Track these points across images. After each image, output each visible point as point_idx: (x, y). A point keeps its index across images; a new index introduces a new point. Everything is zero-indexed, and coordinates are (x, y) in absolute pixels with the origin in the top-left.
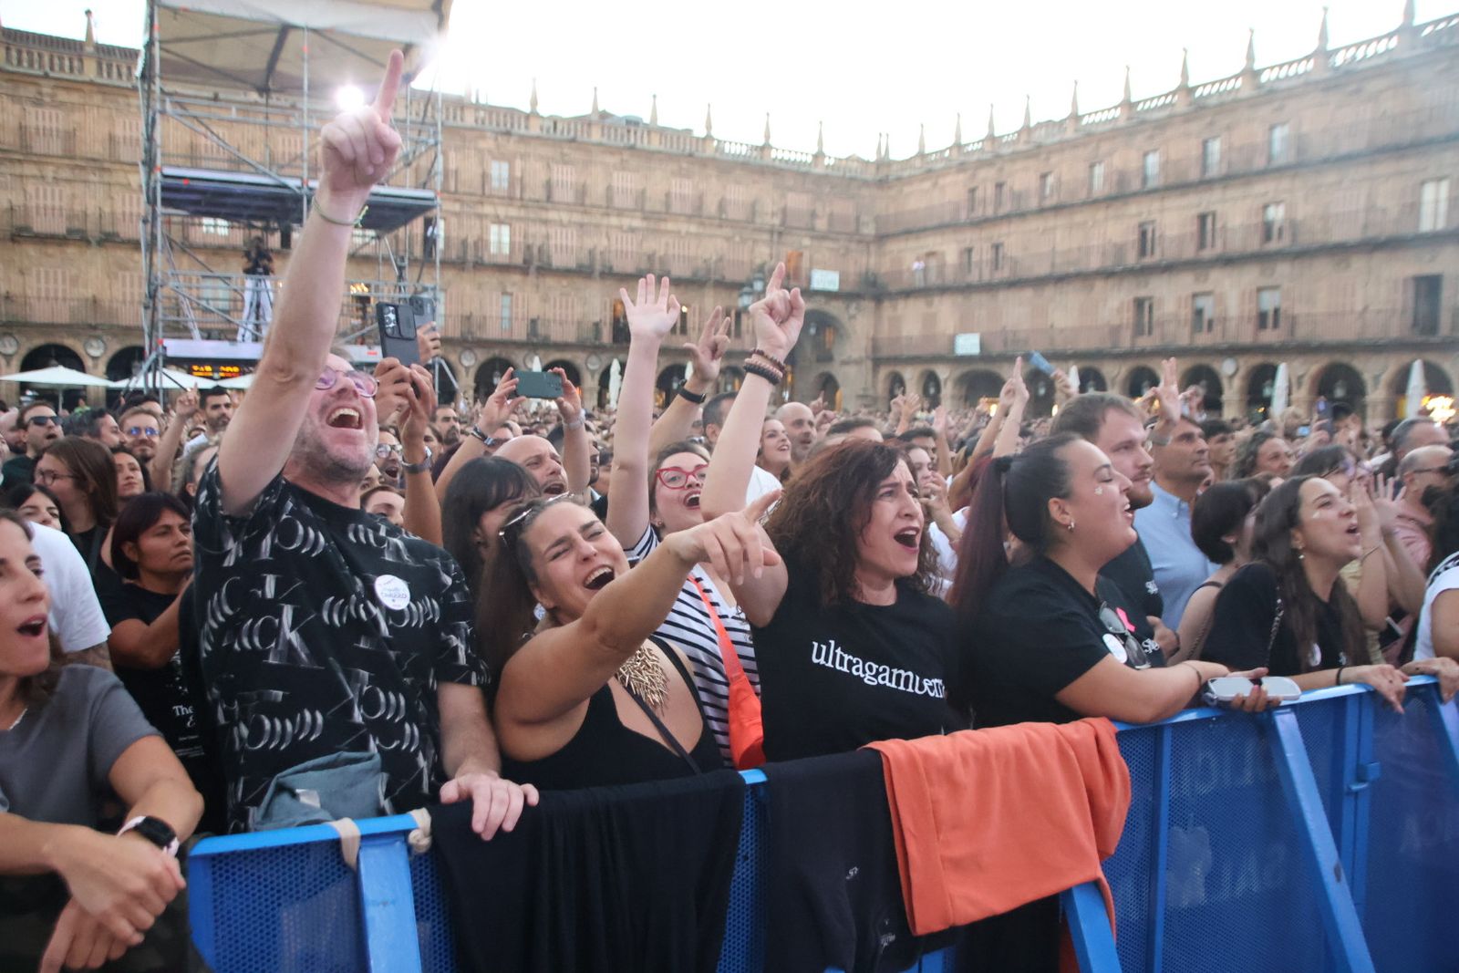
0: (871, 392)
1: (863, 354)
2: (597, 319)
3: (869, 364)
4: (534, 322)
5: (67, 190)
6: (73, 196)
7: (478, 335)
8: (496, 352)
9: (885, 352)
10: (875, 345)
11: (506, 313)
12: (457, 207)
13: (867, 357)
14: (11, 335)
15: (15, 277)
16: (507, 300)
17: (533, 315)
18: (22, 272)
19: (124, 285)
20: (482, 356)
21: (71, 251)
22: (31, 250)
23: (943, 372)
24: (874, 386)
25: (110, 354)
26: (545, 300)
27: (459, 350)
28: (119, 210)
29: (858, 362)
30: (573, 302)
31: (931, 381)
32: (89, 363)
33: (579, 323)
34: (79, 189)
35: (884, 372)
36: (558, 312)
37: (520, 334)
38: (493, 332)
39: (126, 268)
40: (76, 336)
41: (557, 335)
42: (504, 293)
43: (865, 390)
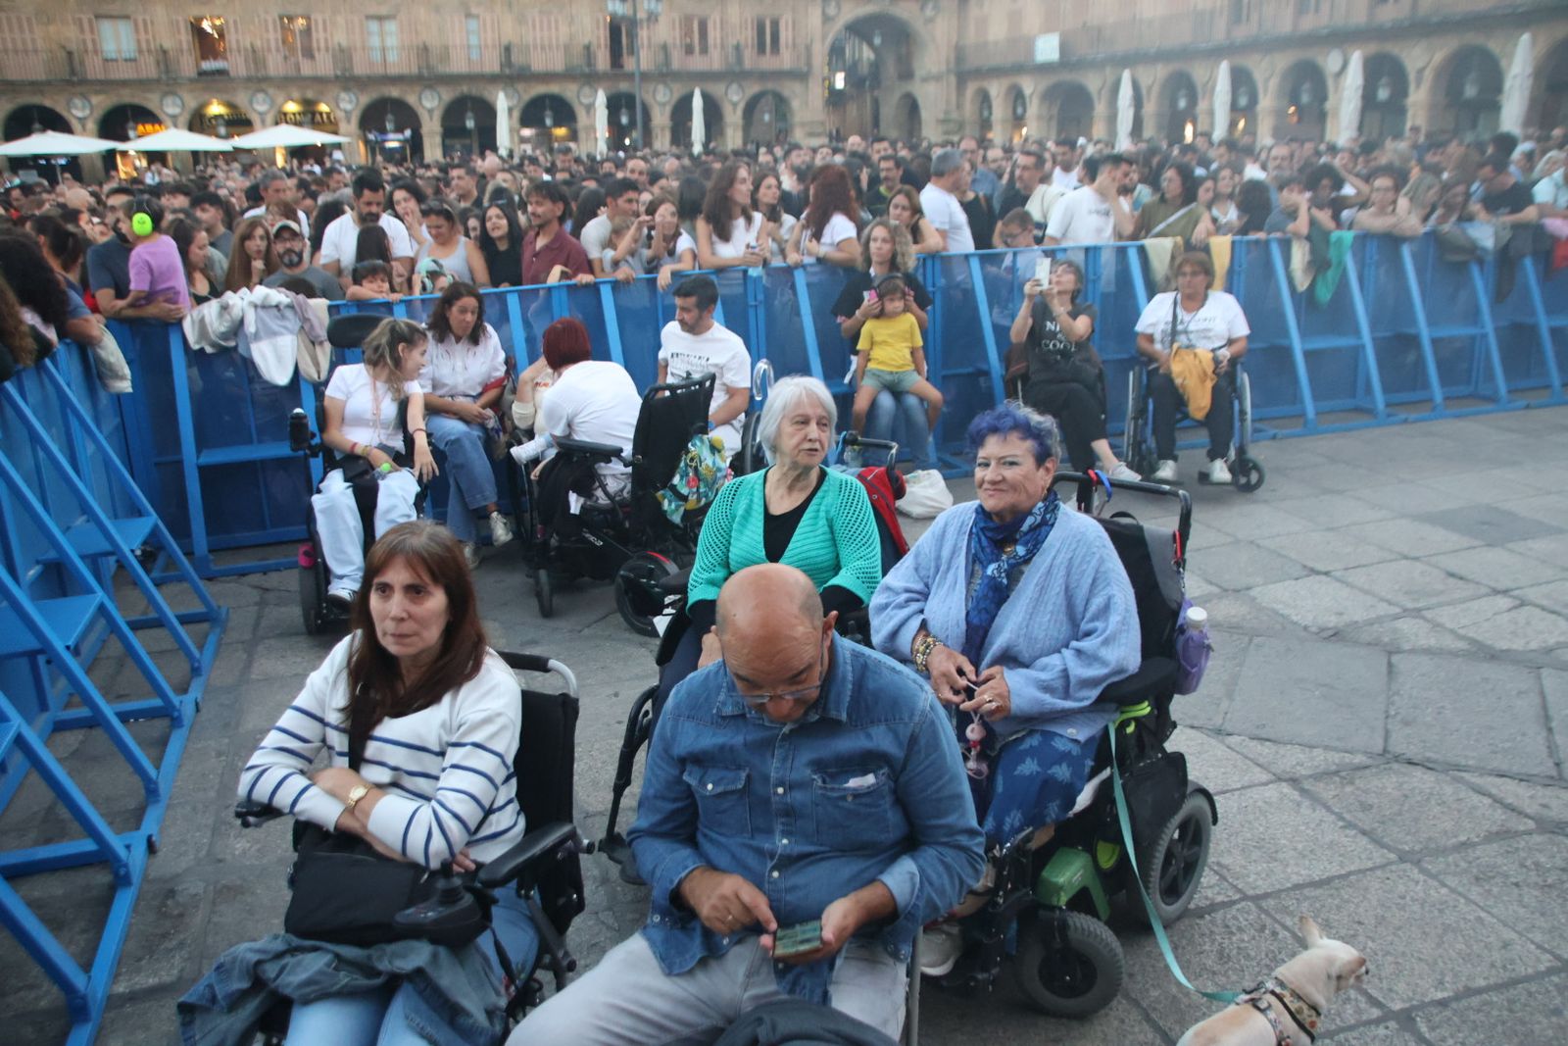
0: (954, 115)
1: (943, 68)
2: (586, 42)
3: (953, 79)
4: (508, 49)
7: (442, 69)
8: (465, 89)
10: (960, 53)
11: (474, 41)
13: (949, 71)
16: (473, 24)
17: (505, 42)
20: (448, 95)
23: (1028, 86)
24: (959, 106)
26: (521, 20)
27: (417, 89)
29: (937, 78)
30: (557, 22)
31: (1017, 97)
33: (567, 48)
35: (970, 90)
36: (538, 36)
37: (492, 65)
38: (458, 65)
41: (538, 64)
42: (468, 15)
43: (947, 112)
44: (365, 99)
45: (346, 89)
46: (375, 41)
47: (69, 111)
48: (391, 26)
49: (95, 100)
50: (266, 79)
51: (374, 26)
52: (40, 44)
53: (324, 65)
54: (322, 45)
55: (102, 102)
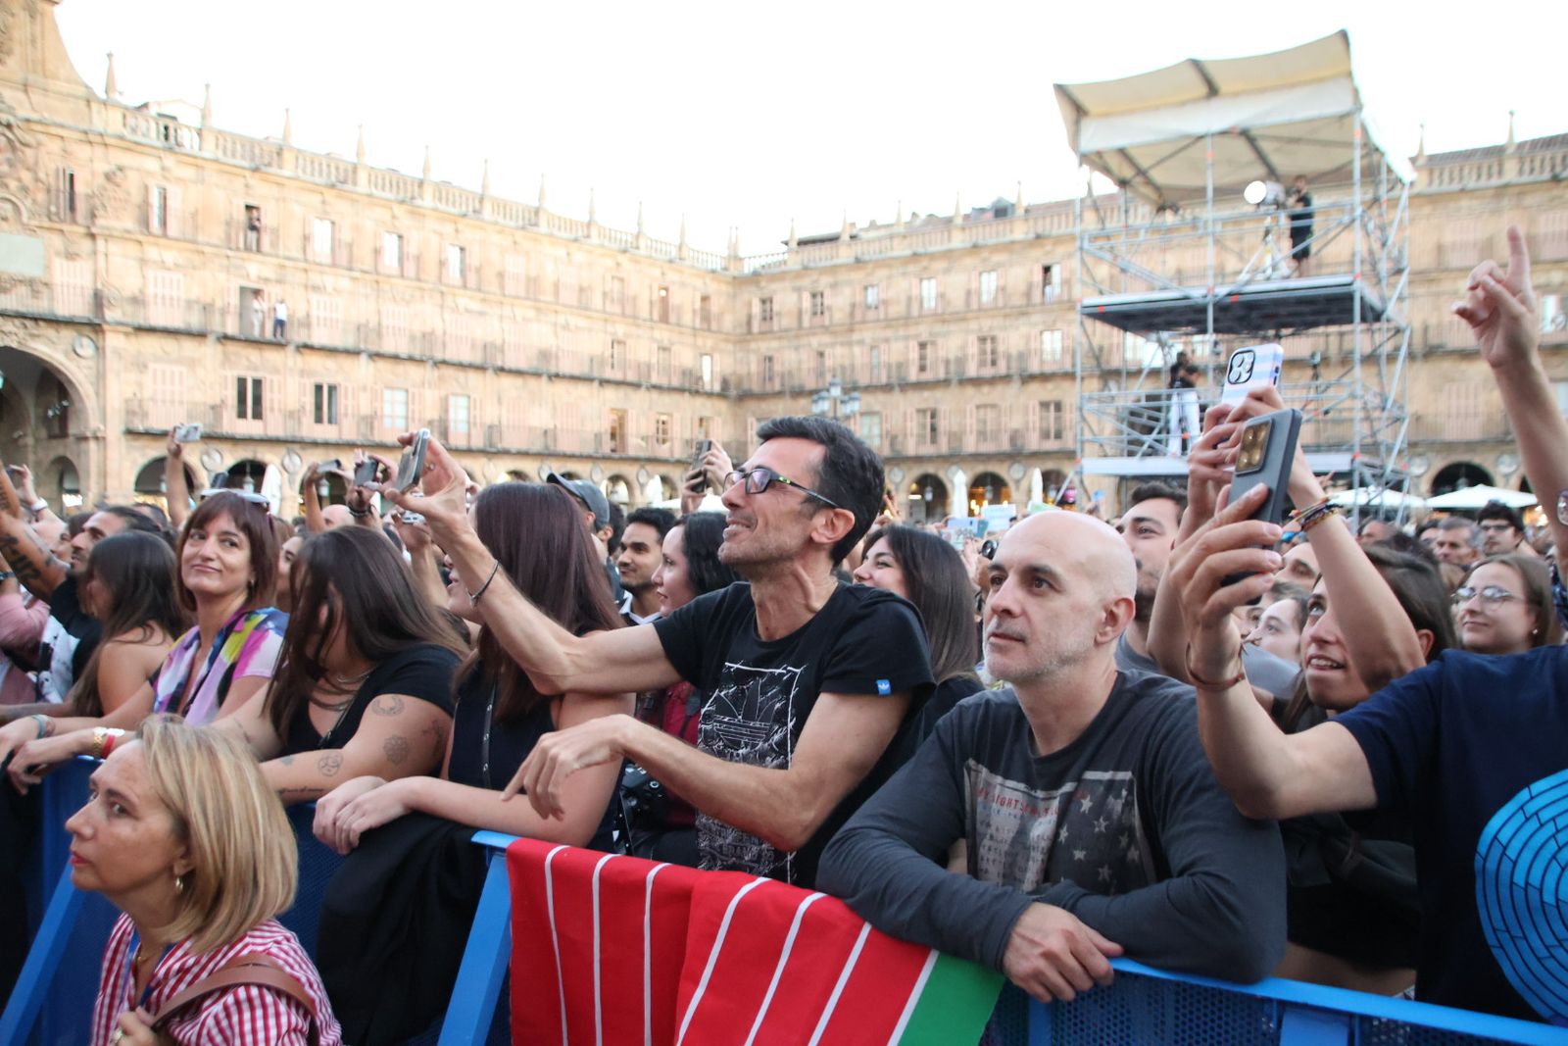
19: (1450, 398)
22: (1359, 373)
25: (1435, 471)
39: (1453, 380)
47: (1496, 465)
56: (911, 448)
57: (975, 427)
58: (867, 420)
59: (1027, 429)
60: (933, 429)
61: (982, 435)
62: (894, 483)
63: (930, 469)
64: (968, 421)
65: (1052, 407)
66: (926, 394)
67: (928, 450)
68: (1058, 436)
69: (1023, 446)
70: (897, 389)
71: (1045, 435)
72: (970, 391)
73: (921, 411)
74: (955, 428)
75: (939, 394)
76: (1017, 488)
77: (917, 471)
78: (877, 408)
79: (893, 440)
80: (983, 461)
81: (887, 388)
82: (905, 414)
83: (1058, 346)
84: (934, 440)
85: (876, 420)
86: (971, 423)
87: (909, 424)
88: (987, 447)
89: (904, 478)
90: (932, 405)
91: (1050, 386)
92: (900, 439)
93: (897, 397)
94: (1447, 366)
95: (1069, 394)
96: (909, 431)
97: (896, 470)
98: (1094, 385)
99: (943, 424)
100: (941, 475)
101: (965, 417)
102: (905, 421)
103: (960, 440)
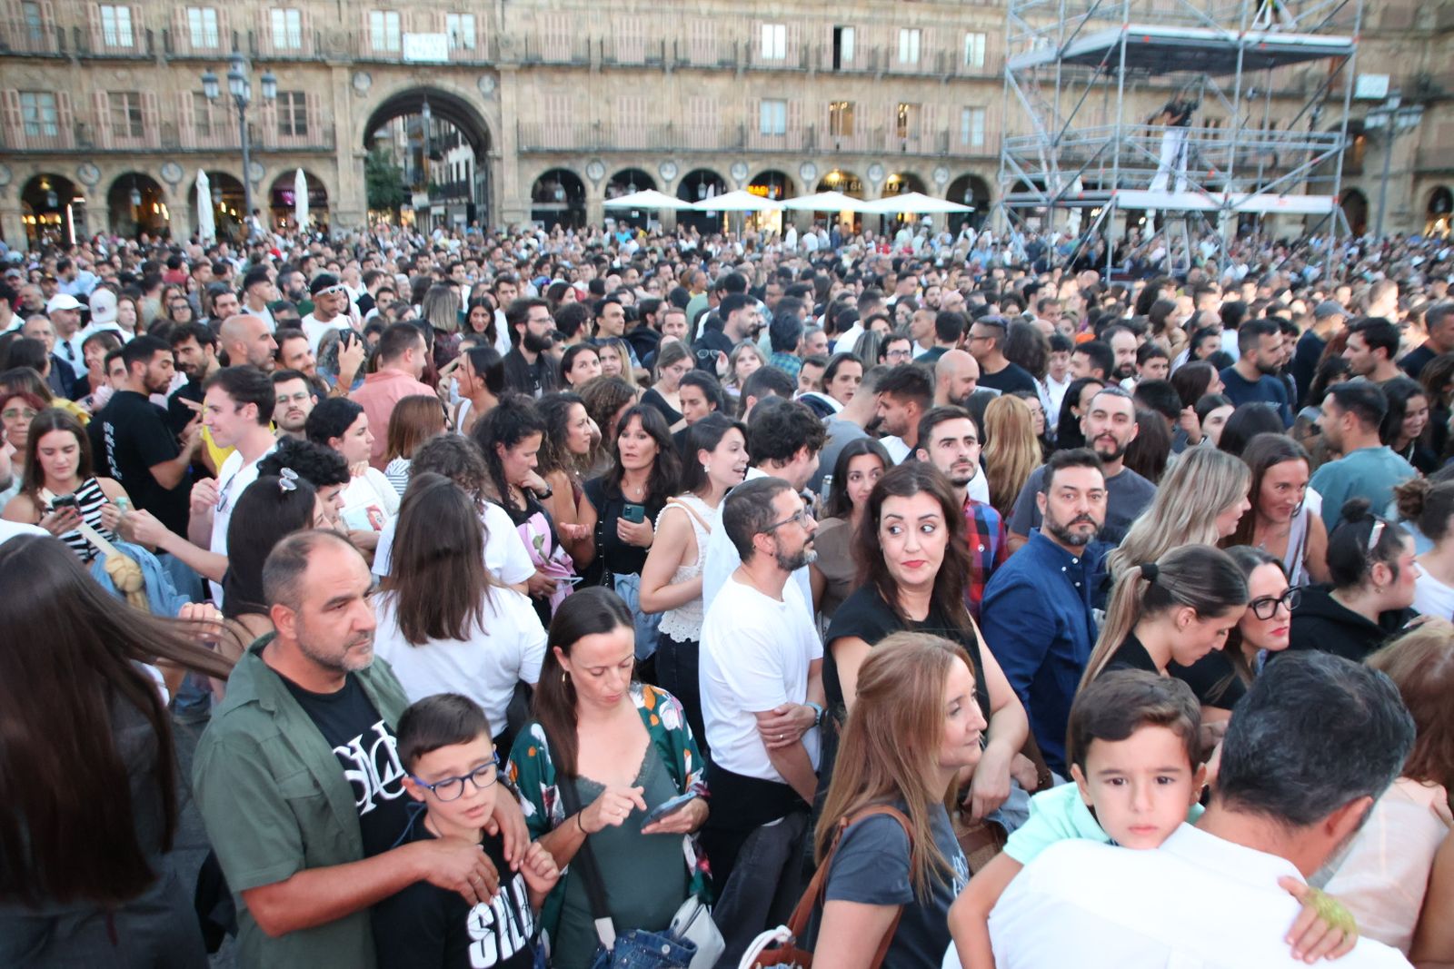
0: (1408, 209)
3: (1410, 178)
5: (646, 20)
6: (651, 26)
9: (1430, 164)
10: (1419, 155)
12: (999, 21)
13: (1408, 171)
14: (599, 161)
15: (602, 105)
18: (608, 102)
19: (693, 110)
21: (649, 79)
22: (616, 80)
24: (1412, 202)
25: (681, 177)
28: (690, 36)
29: (1394, 177)
32: (662, 185)
34: (656, 19)
35: (1426, 187)
39: (696, 94)
40: (653, 160)
43: (1402, 206)
44: (955, 175)
45: (942, 166)
46: (965, 128)
47: (731, 174)
48: (979, 116)
49: (751, 166)
50: (885, 155)
51: (966, 115)
52: (719, 121)
53: (927, 147)
54: (929, 128)
55: (756, 168)
56: (108, 141)
57: (194, 119)
58: (29, 100)
59: (265, 123)
60: (136, 115)
61: (204, 127)
62: (89, 185)
63: (138, 167)
64: (186, 110)
65: (291, 99)
66: (122, 73)
67: (130, 143)
68: (302, 130)
69: (261, 142)
70: (75, 62)
71: (286, 129)
72: (184, 73)
73: (115, 95)
74: (167, 118)
75: (140, 74)
76: (256, 192)
77: (117, 170)
78: (48, 85)
79: (79, 129)
80: (210, 160)
81: (61, 60)
82: (93, 97)
83: (295, 27)
84: (138, 131)
85: (45, 100)
86: (190, 111)
87: (101, 110)
88: (215, 142)
89: (100, 176)
90: (131, 88)
91: (289, 74)
92: (89, 127)
93: (77, 72)
94: (691, 80)
95: (313, 83)
96: (101, 119)
97: (89, 167)
98: (345, 75)
99: (150, 112)
100: (154, 174)
101: (181, 105)
102: (95, 105)
103: (177, 132)
